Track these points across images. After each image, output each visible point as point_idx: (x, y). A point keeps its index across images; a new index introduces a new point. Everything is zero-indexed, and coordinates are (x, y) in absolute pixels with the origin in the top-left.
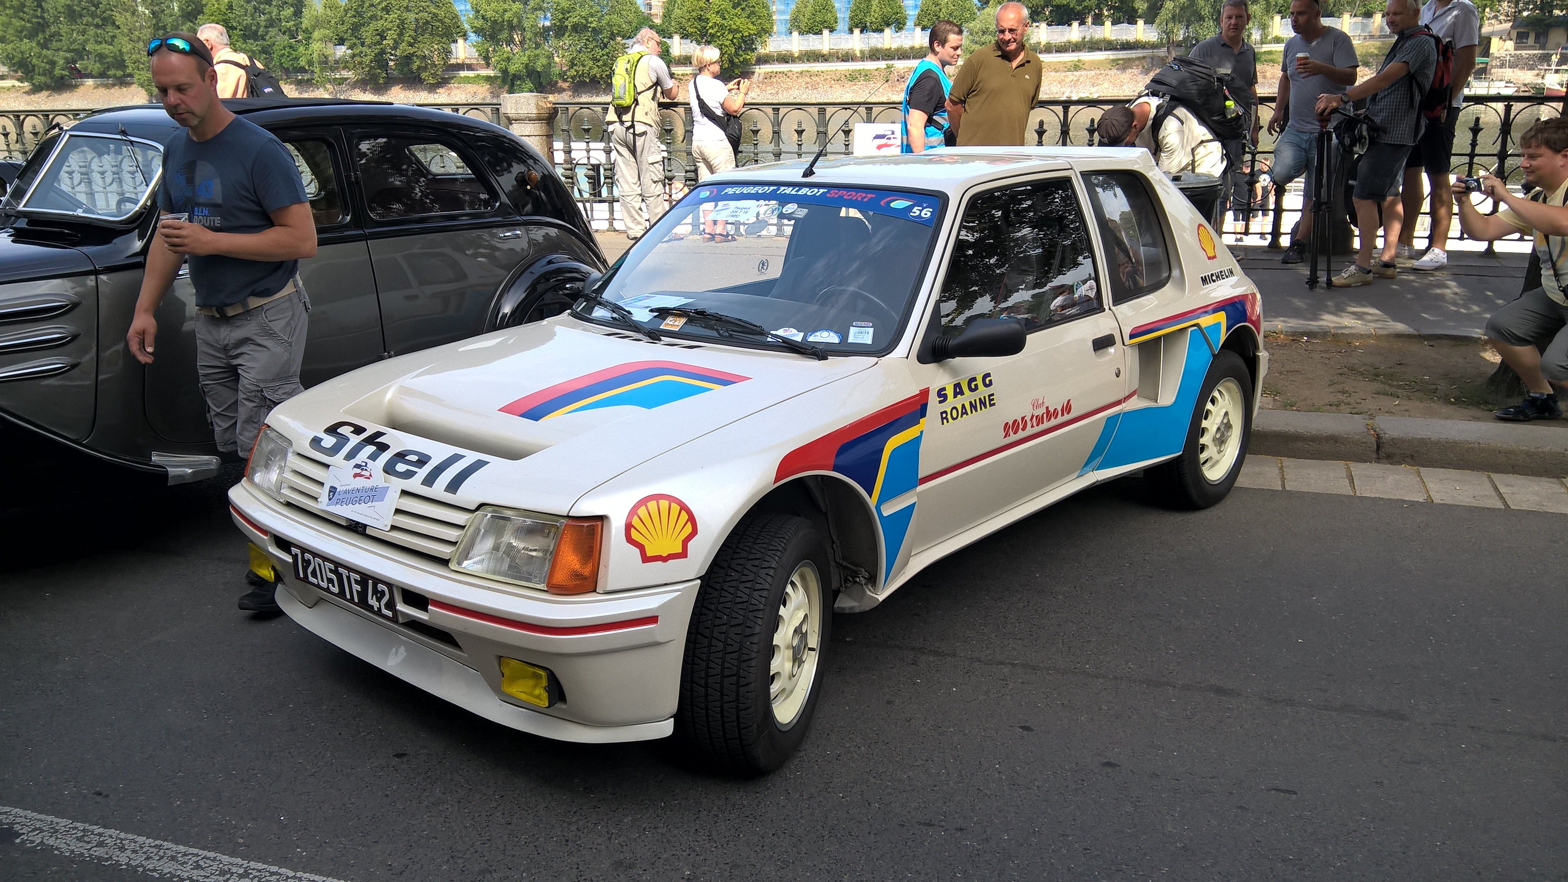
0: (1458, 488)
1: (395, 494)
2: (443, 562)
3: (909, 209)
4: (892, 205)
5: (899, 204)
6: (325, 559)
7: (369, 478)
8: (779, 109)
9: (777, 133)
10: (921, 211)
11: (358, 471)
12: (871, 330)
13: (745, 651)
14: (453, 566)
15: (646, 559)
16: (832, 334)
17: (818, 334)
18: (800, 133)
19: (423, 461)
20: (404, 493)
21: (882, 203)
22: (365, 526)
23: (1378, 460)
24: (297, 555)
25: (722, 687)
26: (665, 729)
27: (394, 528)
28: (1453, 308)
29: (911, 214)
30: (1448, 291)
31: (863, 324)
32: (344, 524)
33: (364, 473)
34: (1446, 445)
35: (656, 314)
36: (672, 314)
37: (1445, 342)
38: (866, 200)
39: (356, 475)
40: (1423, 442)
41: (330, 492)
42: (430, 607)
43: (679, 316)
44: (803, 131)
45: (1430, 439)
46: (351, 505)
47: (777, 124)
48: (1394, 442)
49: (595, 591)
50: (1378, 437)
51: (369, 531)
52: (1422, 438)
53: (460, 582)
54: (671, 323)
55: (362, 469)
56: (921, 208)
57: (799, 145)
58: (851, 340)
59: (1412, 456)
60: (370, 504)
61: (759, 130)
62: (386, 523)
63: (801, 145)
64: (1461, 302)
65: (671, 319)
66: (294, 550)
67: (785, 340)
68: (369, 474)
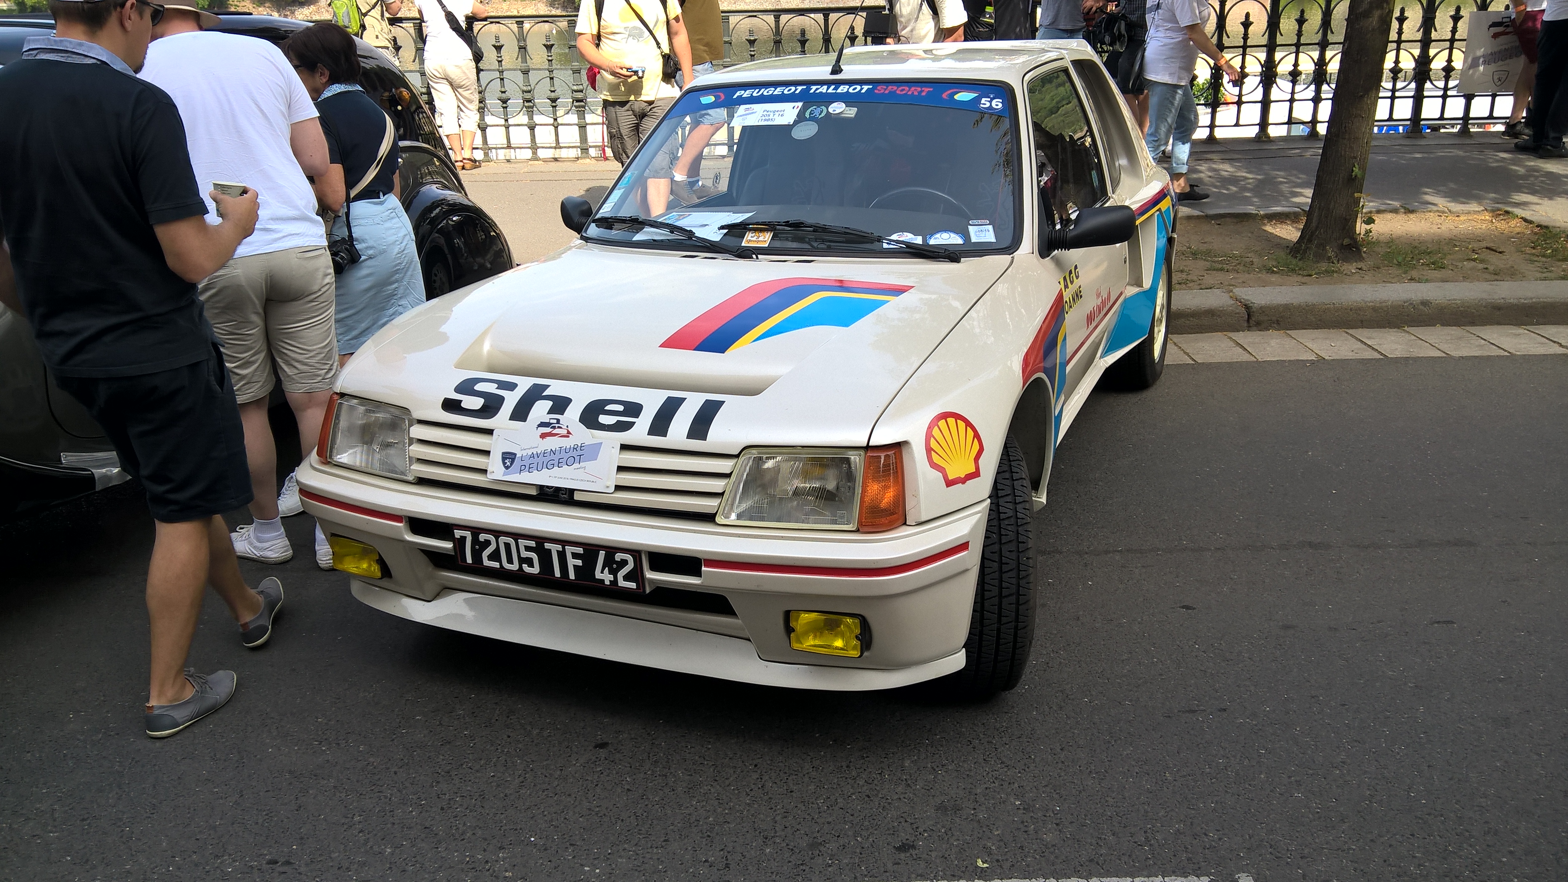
0: (1333, 345)
1: (613, 450)
2: (708, 518)
3: (977, 100)
4: (956, 97)
5: (964, 96)
6: (517, 536)
7: (568, 437)
8: (523, 22)
9: (523, 49)
10: (990, 102)
11: (547, 430)
12: (990, 227)
13: (1022, 567)
14: (719, 519)
15: (949, 483)
16: (953, 235)
17: (938, 235)
18: (549, 47)
19: (634, 409)
20: (625, 447)
21: (945, 96)
22: (572, 491)
23: (1249, 328)
24: (464, 538)
25: (1000, 608)
26: (957, 662)
27: (618, 488)
28: (1215, 190)
29: (981, 105)
30: (1202, 175)
31: (980, 222)
32: (533, 492)
33: (556, 431)
34: (1307, 308)
35: (726, 231)
36: (750, 230)
37: (1228, 219)
38: (924, 94)
39: (543, 436)
40: (1287, 307)
41: (504, 459)
42: (703, 568)
43: (761, 230)
44: (553, 45)
45: (1292, 304)
46: (545, 470)
47: (522, 38)
48: (1263, 310)
49: (905, 524)
50: (1247, 307)
51: (577, 497)
52: (1286, 304)
53: (739, 536)
54: (754, 239)
55: (554, 428)
56: (989, 99)
57: (549, 60)
58: (974, 239)
59: (1278, 321)
60: (576, 465)
61: (502, 46)
62: (608, 484)
63: (551, 60)
64: (1218, 184)
65: (751, 235)
66: (458, 533)
67: (909, 245)
68: (566, 432)
